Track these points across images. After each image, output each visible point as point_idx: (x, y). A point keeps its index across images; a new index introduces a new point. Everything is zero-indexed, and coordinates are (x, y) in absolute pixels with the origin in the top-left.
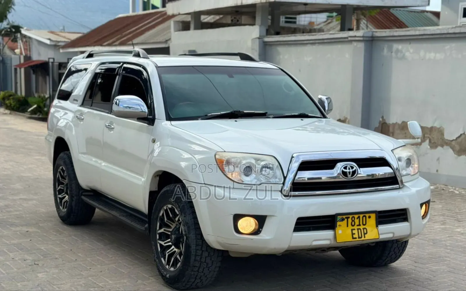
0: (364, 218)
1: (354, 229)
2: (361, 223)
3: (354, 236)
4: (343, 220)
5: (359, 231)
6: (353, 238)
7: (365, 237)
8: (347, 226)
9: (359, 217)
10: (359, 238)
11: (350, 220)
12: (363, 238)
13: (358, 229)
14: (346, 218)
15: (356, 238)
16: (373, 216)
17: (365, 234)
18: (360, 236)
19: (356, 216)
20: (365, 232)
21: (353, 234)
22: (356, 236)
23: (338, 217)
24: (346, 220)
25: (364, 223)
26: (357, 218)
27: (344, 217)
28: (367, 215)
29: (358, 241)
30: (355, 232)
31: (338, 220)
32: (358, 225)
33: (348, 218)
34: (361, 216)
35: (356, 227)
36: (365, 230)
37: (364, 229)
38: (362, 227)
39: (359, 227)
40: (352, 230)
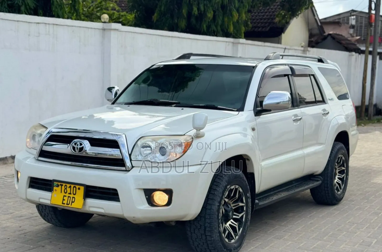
0: (75, 188)
1: (66, 196)
2: (72, 193)
3: (64, 202)
4: (58, 186)
5: (69, 198)
6: (63, 203)
7: (71, 205)
8: (61, 192)
9: (70, 187)
10: (67, 204)
11: (63, 187)
12: (70, 206)
13: (69, 197)
14: (61, 185)
15: (64, 204)
16: (82, 188)
17: (72, 202)
18: (68, 203)
19: (68, 185)
20: (73, 201)
21: (64, 200)
22: (65, 202)
23: (55, 183)
24: (60, 186)
25: (74, 193)
26: (69, 187)
27: (59, 184)
28: (77, 187)
29: (65, 206)
30: (66, 198)
31: (54, 185)
32: (69, 194)
33: (62, 185)
34: (72, 186)
35: (67, 195)
36: (74, 199)
37: (73, 197)
38: (72, 196)
39: (70, 195)
40: (64, 196)
